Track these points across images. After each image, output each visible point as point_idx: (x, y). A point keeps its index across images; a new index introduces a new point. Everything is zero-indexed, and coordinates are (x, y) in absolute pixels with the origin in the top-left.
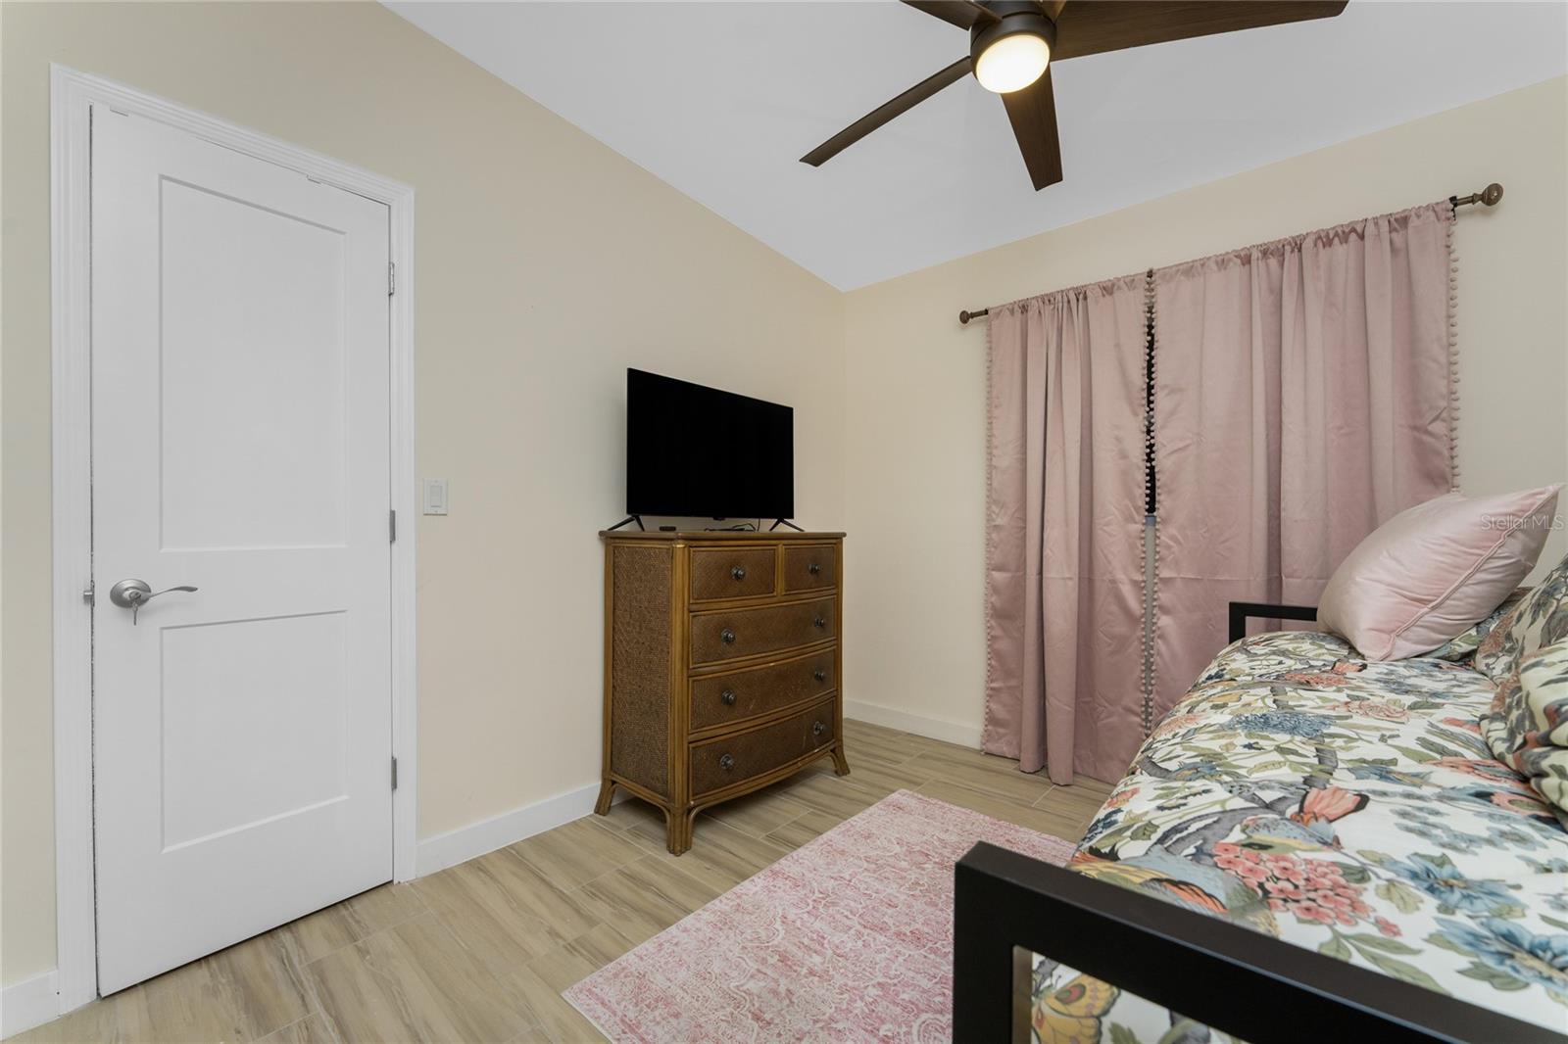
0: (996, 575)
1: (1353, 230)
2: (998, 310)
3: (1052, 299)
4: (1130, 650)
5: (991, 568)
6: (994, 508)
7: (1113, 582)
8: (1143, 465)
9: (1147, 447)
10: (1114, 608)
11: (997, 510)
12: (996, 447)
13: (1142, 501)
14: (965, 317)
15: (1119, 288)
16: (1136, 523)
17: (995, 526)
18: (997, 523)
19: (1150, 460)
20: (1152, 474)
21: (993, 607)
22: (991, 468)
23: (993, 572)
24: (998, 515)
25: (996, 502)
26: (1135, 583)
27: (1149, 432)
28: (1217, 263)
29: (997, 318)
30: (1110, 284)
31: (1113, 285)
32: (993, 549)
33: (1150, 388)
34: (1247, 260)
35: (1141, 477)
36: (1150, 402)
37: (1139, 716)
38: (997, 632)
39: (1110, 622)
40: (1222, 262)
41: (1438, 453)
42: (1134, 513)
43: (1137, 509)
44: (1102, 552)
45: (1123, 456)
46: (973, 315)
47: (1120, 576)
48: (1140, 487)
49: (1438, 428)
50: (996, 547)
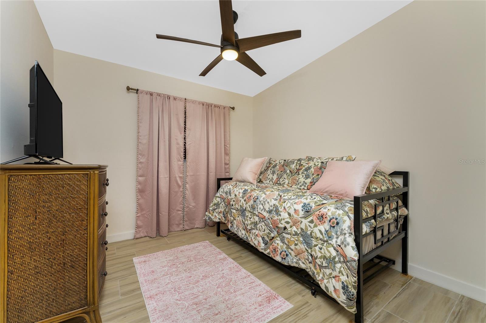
0: (140, 178)
1: (219, 106)
2: (142, 91)
3: (160, 95)
4: (178, 195)
5: (138, 176)
6: (139, 156)
7: (175, 177)
8: (183, 147)
9: (184, 142)
10: (175, 184)
11: (141, 157)
12: (140, 136)
13: (183, 156)
14: (128, 89)
15: (178, 100)
16: (181, 161)
17: (140, 162)
18: (141, 161)
19: (185, 146)
20: (185, 149)
21: (139, 189)
22: (139, 143)
23: (139, 178)
24: (141, 158)
25: (140, 154)
26: (180, 177)
27: (185, 139)
28: (198, 103)
29: (141, 93)
30: (176, 98)
31: (177, 98)
32: (139, 170)
33: (185, 128)
34: (203, 105)
35: (182, 150)
36: (185, 131)
37: (181, 211)
38: (139, 197)
39: (175, 188)
40: (199, 103)
41: (228, 150)
42: (180, 159)
43: (181, 158)
44: (173, 169)
45: (178, 144)
46: (132, 89)
47: (177, 176)
48: (182, 152)
49: (228, 146)
50: (140, 169)
